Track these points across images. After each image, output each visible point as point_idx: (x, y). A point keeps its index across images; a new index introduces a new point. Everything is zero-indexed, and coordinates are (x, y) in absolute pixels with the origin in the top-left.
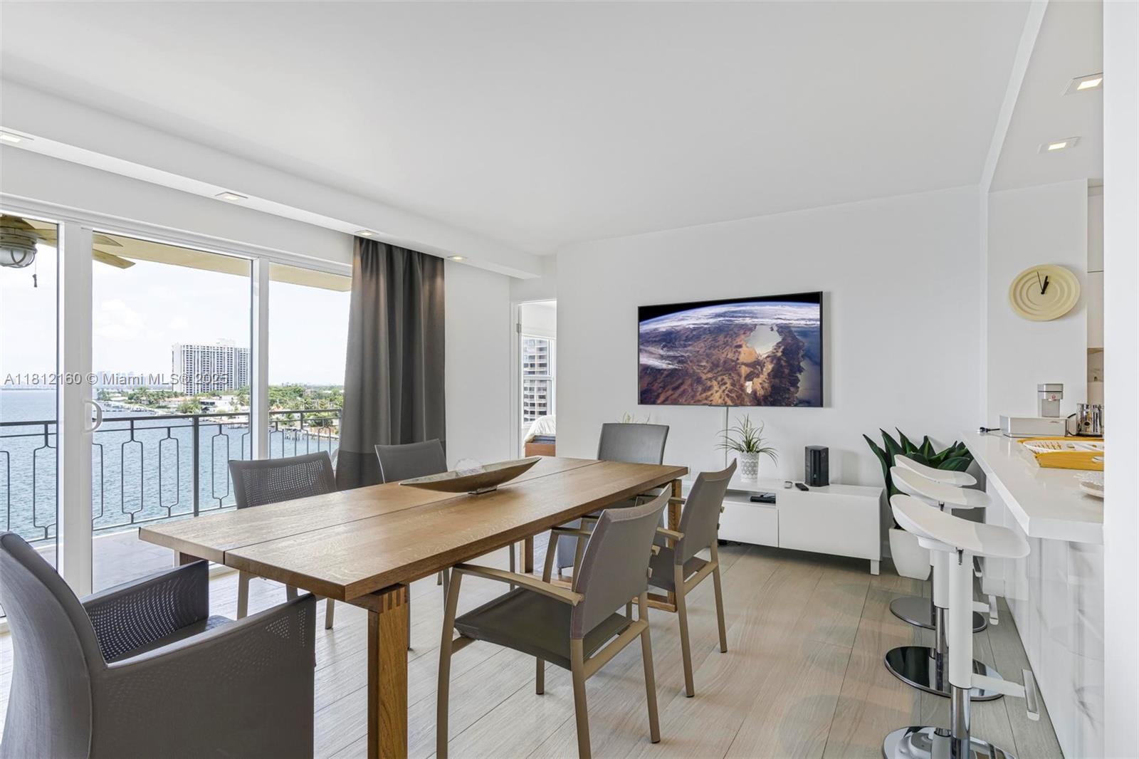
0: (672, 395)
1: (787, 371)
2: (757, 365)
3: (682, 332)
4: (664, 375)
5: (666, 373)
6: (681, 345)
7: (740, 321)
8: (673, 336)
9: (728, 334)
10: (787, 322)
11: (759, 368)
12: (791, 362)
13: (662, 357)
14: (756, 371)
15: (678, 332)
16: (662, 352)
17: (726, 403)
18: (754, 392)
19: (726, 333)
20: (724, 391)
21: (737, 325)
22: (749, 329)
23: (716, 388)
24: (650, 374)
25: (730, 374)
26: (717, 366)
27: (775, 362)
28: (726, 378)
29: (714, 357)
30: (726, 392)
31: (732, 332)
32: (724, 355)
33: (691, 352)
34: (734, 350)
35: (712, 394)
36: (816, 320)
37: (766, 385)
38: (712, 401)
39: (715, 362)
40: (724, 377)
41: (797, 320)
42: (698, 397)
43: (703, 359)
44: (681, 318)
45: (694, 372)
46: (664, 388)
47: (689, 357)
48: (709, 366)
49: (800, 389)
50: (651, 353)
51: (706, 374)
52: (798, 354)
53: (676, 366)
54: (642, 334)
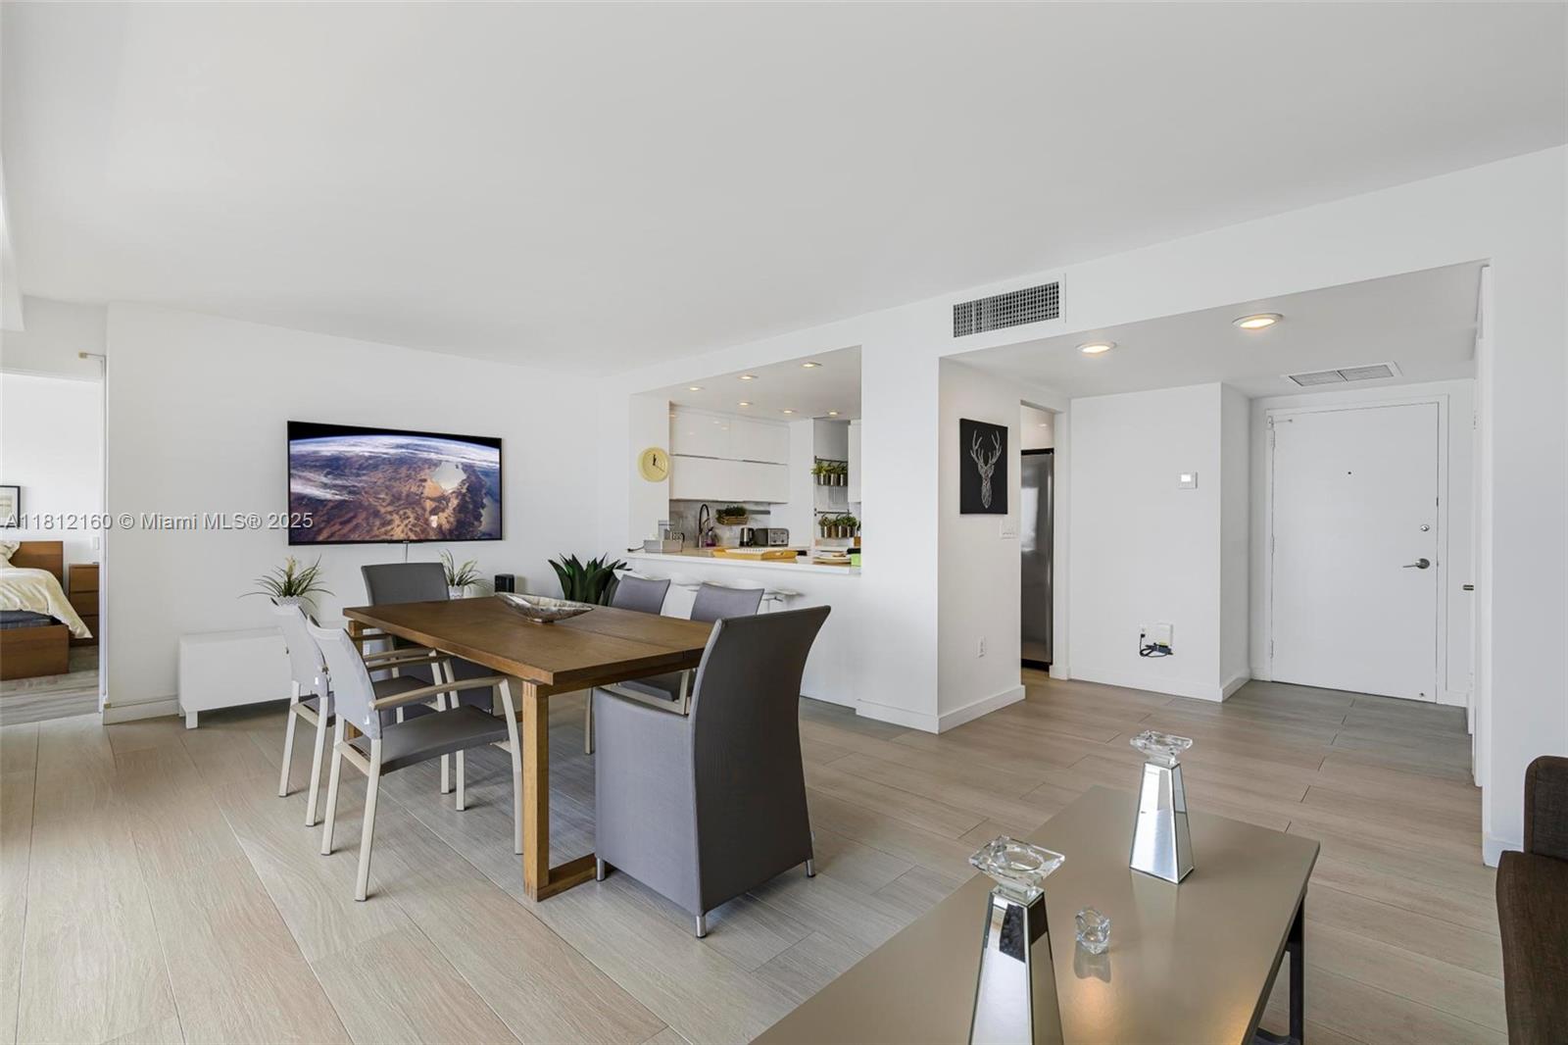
0: (340, 530)
1: (471, 506)
2: (441, 500)
3: (354, 459)
4: (328, 507)
5: (331, 504)
6: (352, 473)
7: (425, 455)
8: (341, 462)
9: (411, 467)
10: (471, 462)
11: (445, 503)
12: (475, 498)
13: (325, 486)
14: (442, 506)
15: (347, 459)
16: (324, 479)
17: (409, 537)
18: (440, 527)
19: (407, 466)
20: (406, 525)
21: (421, 459)
22: (434, 464)
23: (397, 522)
24: (306, 505)
25: (413, 508)
26: (399, 499)
27: (460, 497)
28: (409, 512)
29: (395, 490)
30: (410, 527)
31: (415, 465)
32: (407, 488)
33: (366, 482)
34: (418, 484)
35: (392, 530)
36: (496, 463)
37: (452, 519)
38: (391, 536)
39: (397, 495)
40: (407, 510)
41: (480, 461)
42: (376, 532)
43: (382, 490)
44: (352, 443)
45: (370, 504)
46: (328, 522)
47: (364, 488)
48: (388, 499)
49: (483, 523)
50: (309, 480)
51: (385, 507)
52: (481, 491)
53: (346, 497)
54: (294, 455)
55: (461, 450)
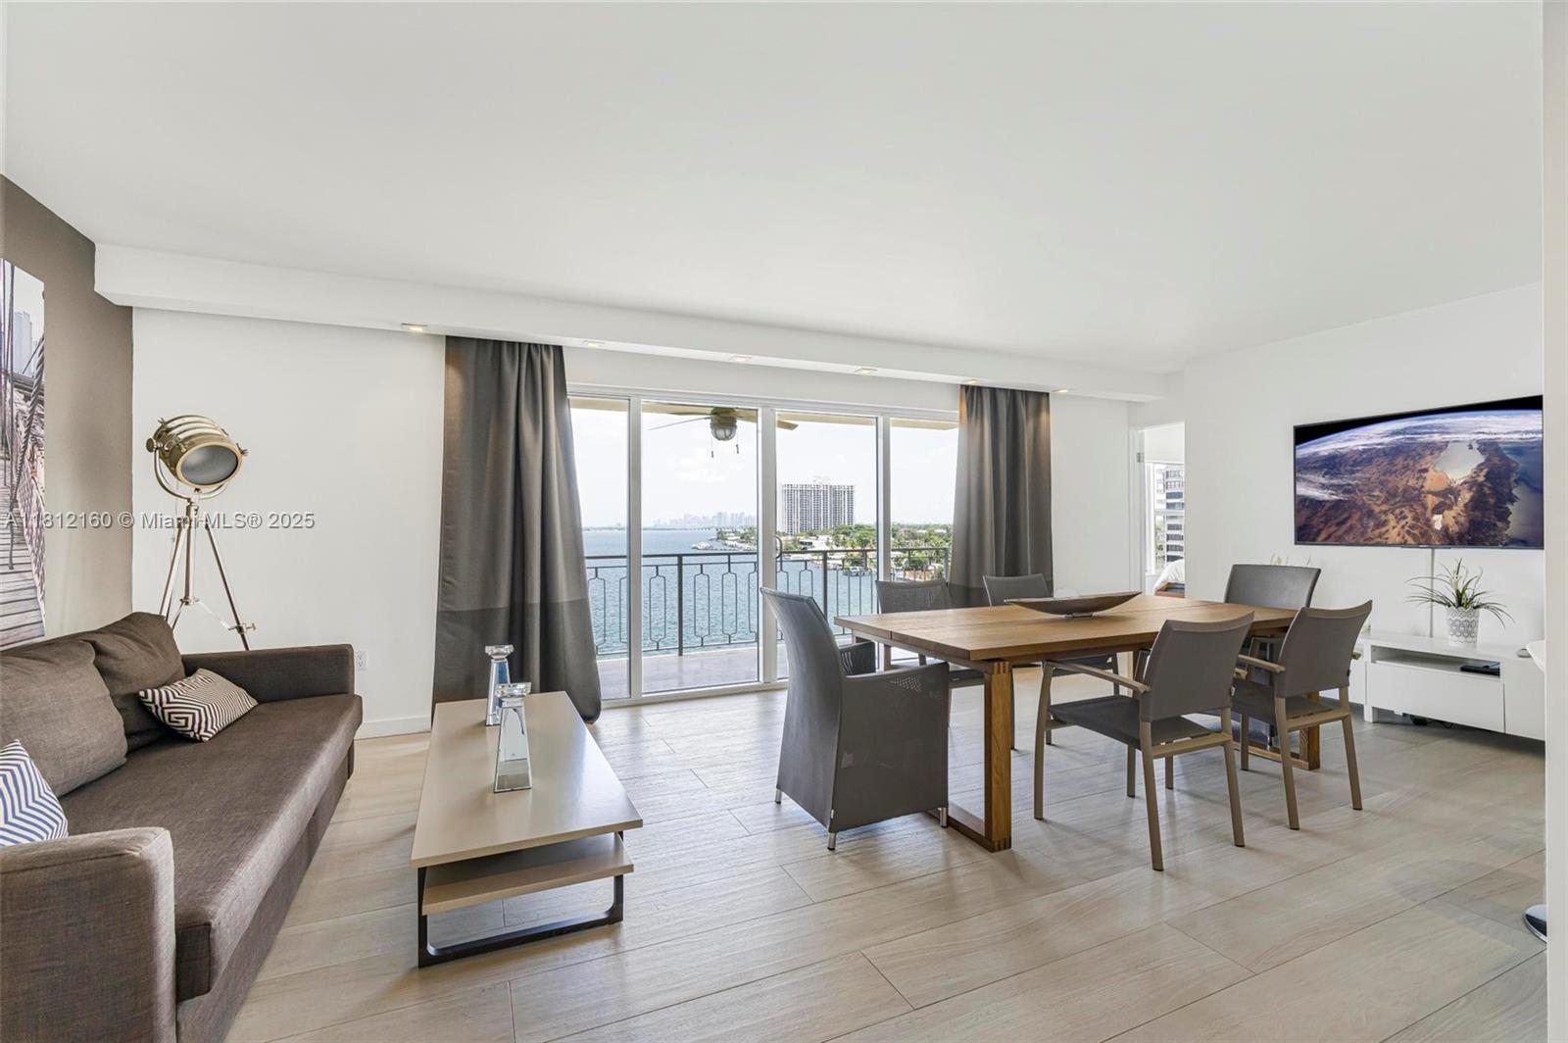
0: (1335, 531)
1: (1492, 501)
2: (1448, 495)
3: (1348, 456)
4: (1326, 508)
5: (1328, 505)
6: (1347, 471)
7: (1426, 438)
8: (1337, 460)
9: (1409, 456)
10: (1493, 437)
11: (1452, 497)
12: (1499, 489)
13: (1323, 487)
14: (1447, 501)
15: (1343, 455)
16: (1322, 480)
17: (1406, 541)
18: (1445, 528)
19: (1406, 455)
20: (1403, 527)
21: (1421, 443)
22: (1441, 447)
23: (1393, 523)
24: (1308, 507)
25: (1412, 506)
26: (1395, 496)
27: (1474, 489)
28: (1406, 512)
29: (1390, 485)
30: (1407, 528)
31: (1414, 453)
32: (1404, 482)
33: (1360, 479)
34: (1417, 475)
35: (1387, 531)
36: (1535, 433)
37: (1462, 519)
38: (1387, 539)
39: (1392, 491)
40: (1403, 509)
41: (1508, 433)
42: (1370, 534)
43: (1376, 487)
44: (1347, 438)
45: (1364, 504)
46: (1326, 523)
47: (1357, 485)
48: (1383, 496)
50: (1310, 482)
51: (1379, 506)
52: (1509, 478)
53: (1341, 497)
54: (1299, 459)
55: (1477, 423)
